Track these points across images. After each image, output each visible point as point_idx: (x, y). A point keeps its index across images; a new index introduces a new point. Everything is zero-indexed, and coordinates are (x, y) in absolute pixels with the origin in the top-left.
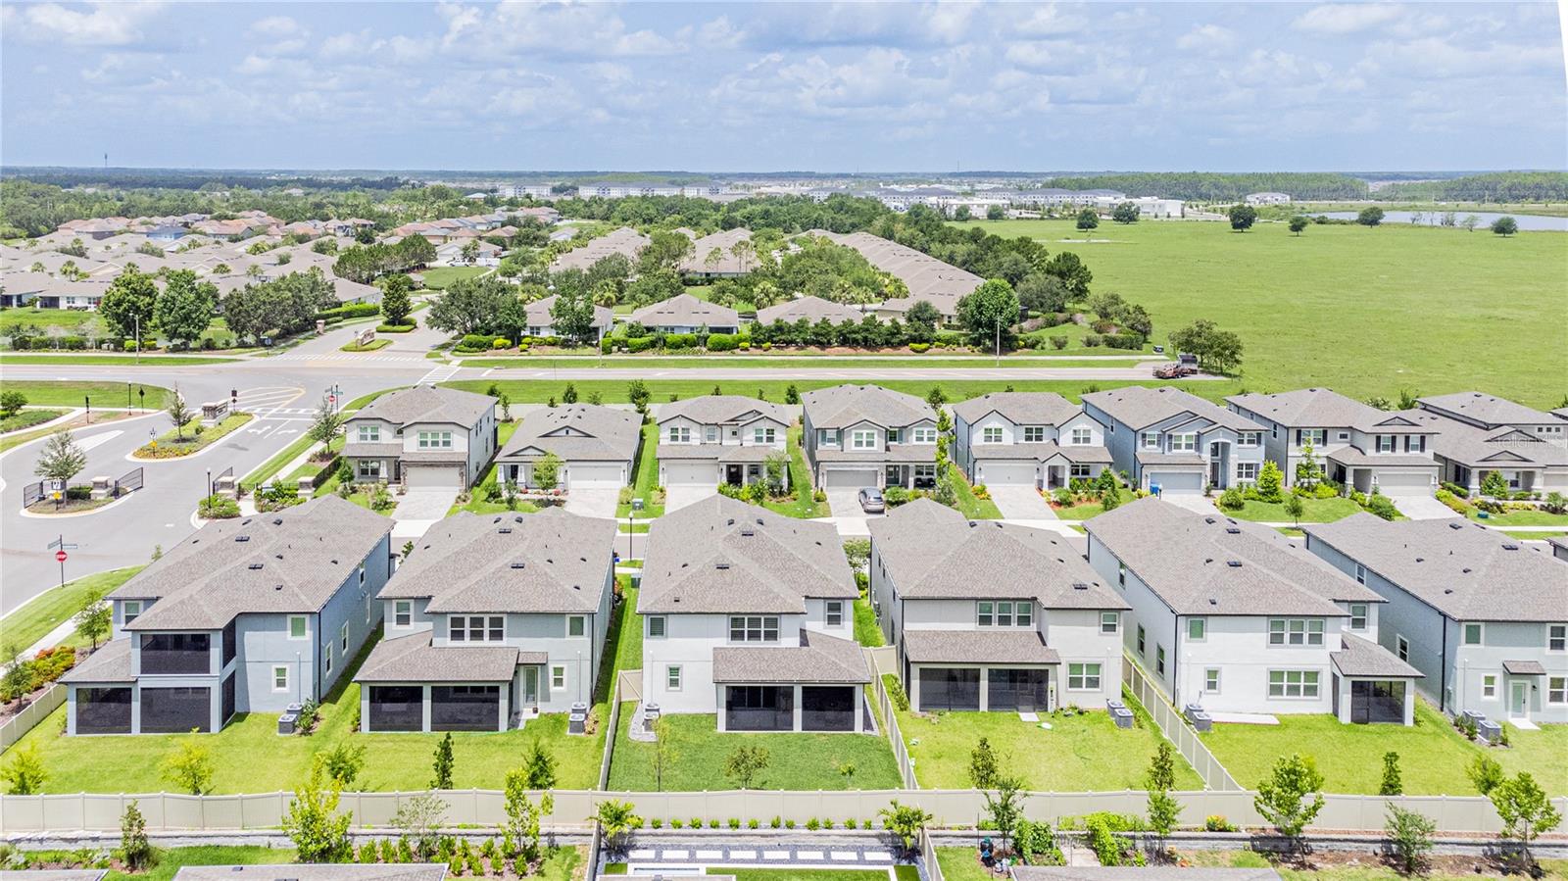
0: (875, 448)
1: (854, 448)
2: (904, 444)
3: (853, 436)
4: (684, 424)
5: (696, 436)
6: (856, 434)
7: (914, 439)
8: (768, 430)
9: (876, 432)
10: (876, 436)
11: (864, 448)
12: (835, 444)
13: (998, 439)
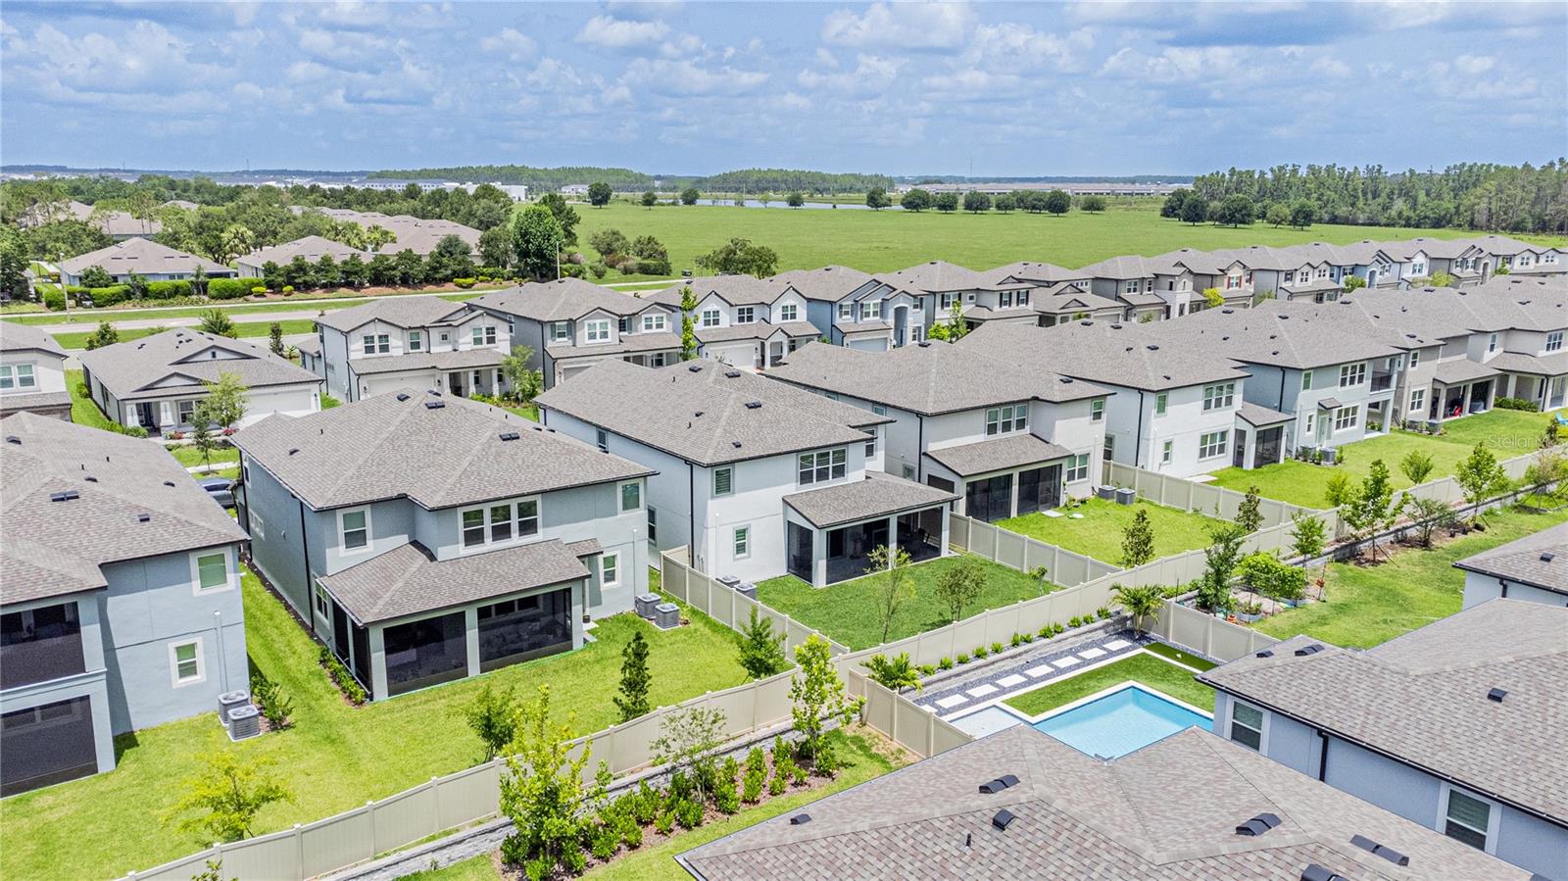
0: (609, 340)
1: (587, 341)
2: (633, 334)
3: (586, 328)
4: (382, 329)
5: (398, 344)
6: (589, 325)
7: (644, 327)
8: (488, 329)
9: (609, 321)
10: (609, 326)
11: (598, 340)
12: (565, 339)
13: (716, 322)
